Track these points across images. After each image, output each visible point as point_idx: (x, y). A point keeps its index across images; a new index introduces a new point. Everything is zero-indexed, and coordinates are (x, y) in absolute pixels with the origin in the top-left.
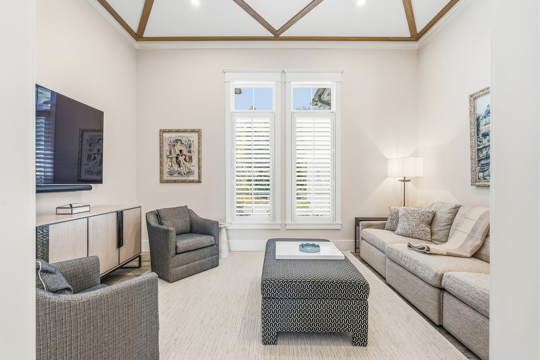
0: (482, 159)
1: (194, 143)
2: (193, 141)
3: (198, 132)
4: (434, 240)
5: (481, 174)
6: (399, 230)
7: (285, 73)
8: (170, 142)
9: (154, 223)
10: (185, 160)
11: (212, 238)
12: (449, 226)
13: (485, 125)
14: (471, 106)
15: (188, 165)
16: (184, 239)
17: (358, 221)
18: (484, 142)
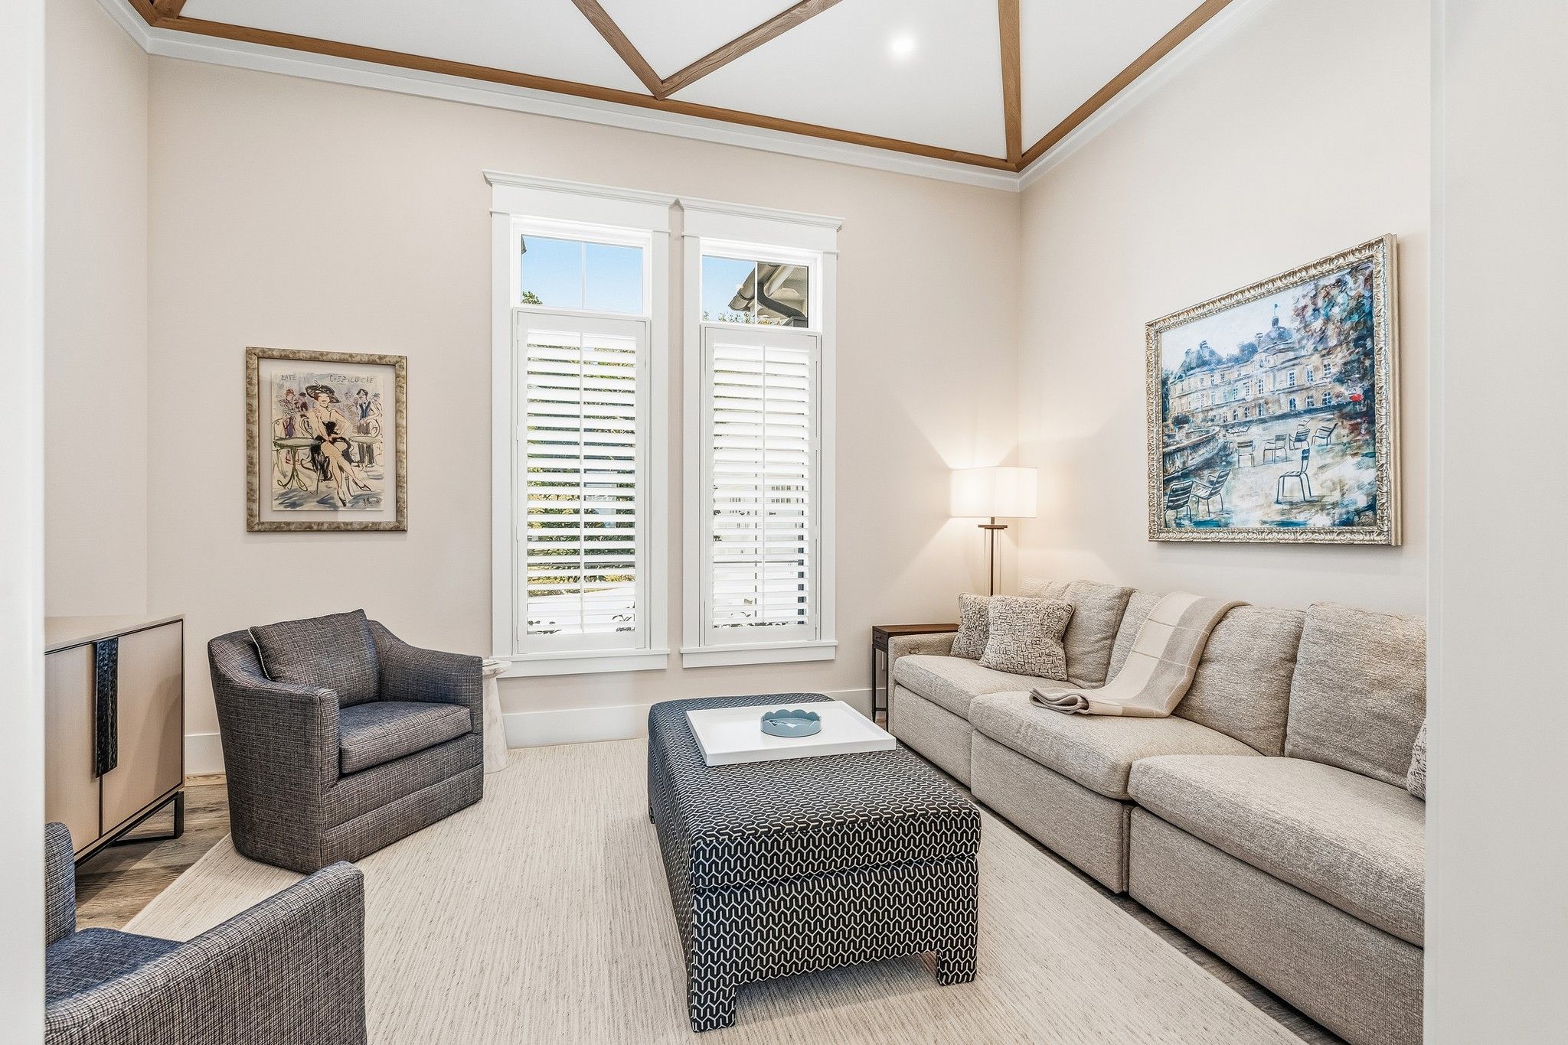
0: (1173, 479)
1: (381, 400)
2: (376, 395)
3: (396, 365)
4: (1073, 676)
5: (1171, 514)
6: (990, 655)
7: (683, 210)
8: (289, 392)
9: (242, 673)
10: (346, 455)
11: (464, 712)
12: (1108, 642)
13: (1180, 397)
14: (1149, 348)
15: (359, 474)
16: (367, 724)
17: (881, 638)
18: (1177, 438)
